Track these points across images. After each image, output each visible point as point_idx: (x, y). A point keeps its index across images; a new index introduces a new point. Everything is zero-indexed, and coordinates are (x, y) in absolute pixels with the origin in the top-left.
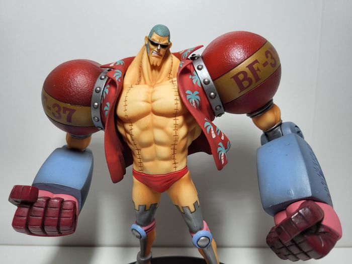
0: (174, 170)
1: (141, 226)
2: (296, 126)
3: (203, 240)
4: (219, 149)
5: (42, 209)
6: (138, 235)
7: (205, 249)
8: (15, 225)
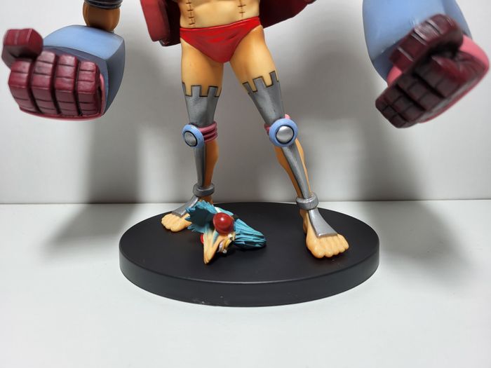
6: (192, 139)
7: (286, 149)
8: (12, 83)
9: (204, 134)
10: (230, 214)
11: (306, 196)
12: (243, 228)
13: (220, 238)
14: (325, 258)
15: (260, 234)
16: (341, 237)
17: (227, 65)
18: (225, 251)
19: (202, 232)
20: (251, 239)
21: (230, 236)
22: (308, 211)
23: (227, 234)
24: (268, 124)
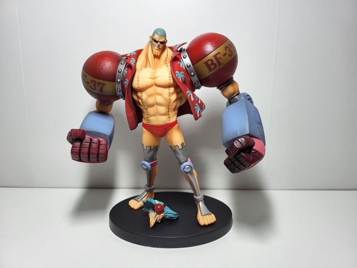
0: (168, 122)
1: (148, 162)
2: (248, 95)
3: (187, 168)
4: (196, 107)
5: (88, 144)
6: (146, 167)
7: (189, 175)
8: (72, 152)
9: (151, 165)
10: (162, 203)
11: (198, 195)
12: (168, 210)
13: (158, 216)
14: (205, 225)
15: (176, 213)
16: (213, 215)
17: (163, 139)
18: (159, 222)
19: (149, 211)
20: (171, 216)
21: (162, 215)
22: (199, 202)
23: (160, 214)
24: (181, 164)
